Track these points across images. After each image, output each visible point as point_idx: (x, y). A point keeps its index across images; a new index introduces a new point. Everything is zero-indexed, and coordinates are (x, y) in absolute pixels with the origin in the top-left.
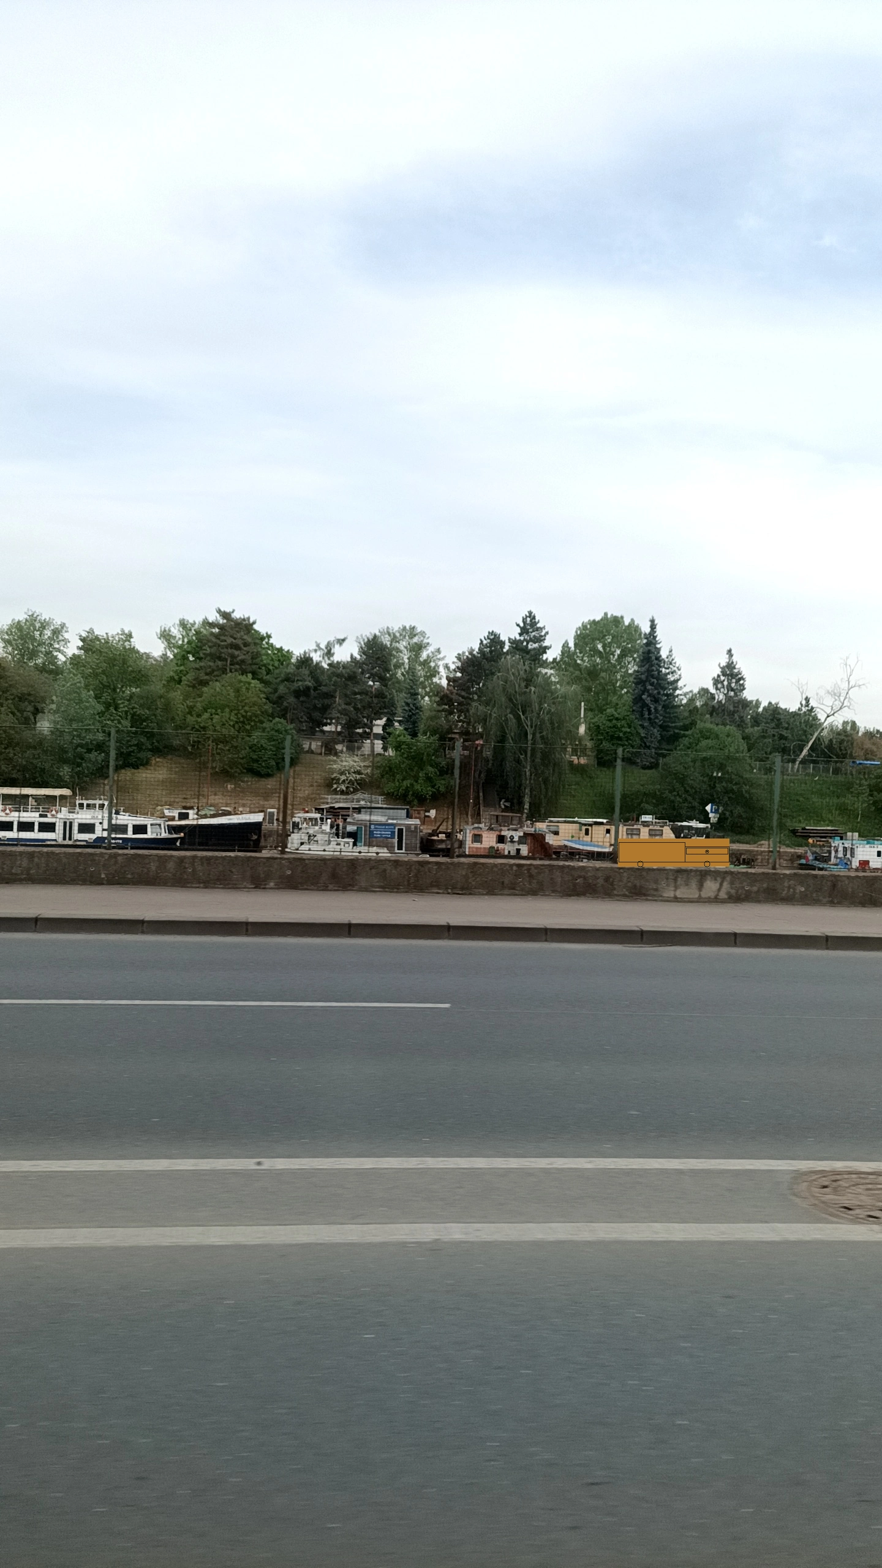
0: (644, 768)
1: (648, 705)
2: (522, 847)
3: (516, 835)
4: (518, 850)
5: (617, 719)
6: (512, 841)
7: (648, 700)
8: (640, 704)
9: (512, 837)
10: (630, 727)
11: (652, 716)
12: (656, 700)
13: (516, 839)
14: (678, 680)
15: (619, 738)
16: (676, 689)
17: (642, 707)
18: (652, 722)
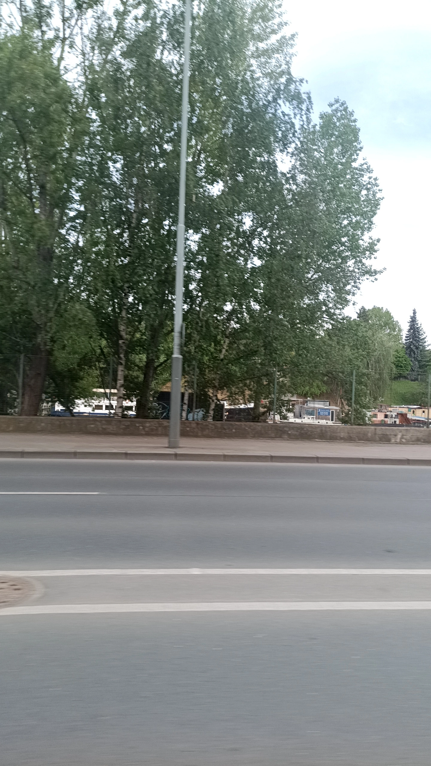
0: (412, 380)
1: (413, 351)
2: (396, 420)
3: (394, 414)
4: (395, 422)
5: (399, 357)
6: (392, 417)
7: (414, 348)
8: (409, 350)
9: (392, 415)
10: (406, 361)
11: (416, 356)
12: (417, 348)
13: (394, 416)
14: (425, 338)
15: (401, 366)
16: (425, 342)
17: (410, 352)
18: (416, 359)
